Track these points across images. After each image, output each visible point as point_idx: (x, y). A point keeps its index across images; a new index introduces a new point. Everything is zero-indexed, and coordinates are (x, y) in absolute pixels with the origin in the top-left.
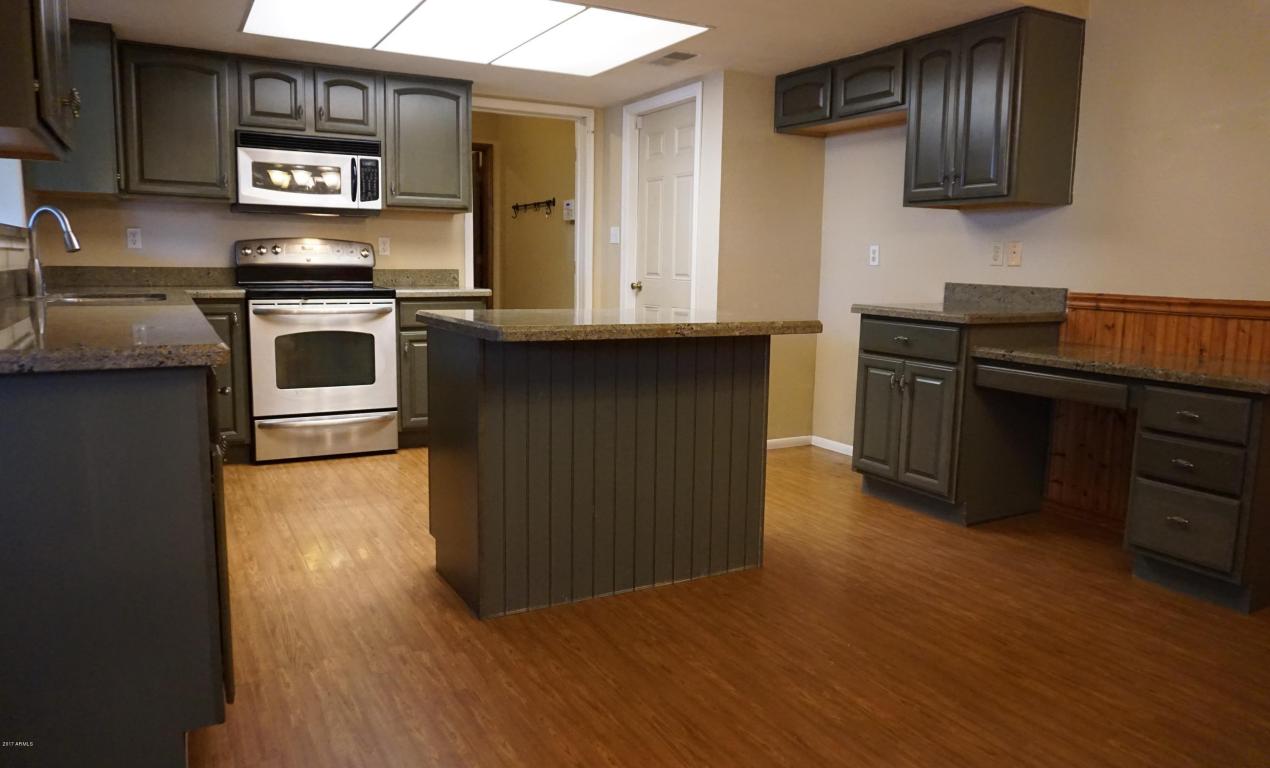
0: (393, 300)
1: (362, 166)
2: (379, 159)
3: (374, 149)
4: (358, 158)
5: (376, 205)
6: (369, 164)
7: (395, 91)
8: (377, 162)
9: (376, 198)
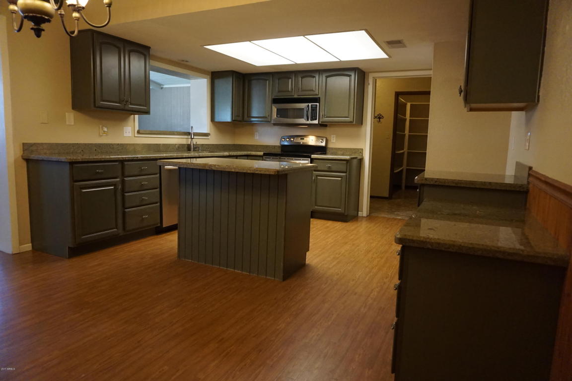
0: (309, 159)
1: (311, 107)
2: (318, 104)
3: (317, 100)
4: (310, 104)
5: (316, 122)
6: (314, 106)
7: (326, 76)
8: (317, 105)
9: (316, 119)
